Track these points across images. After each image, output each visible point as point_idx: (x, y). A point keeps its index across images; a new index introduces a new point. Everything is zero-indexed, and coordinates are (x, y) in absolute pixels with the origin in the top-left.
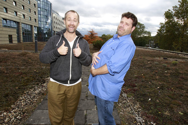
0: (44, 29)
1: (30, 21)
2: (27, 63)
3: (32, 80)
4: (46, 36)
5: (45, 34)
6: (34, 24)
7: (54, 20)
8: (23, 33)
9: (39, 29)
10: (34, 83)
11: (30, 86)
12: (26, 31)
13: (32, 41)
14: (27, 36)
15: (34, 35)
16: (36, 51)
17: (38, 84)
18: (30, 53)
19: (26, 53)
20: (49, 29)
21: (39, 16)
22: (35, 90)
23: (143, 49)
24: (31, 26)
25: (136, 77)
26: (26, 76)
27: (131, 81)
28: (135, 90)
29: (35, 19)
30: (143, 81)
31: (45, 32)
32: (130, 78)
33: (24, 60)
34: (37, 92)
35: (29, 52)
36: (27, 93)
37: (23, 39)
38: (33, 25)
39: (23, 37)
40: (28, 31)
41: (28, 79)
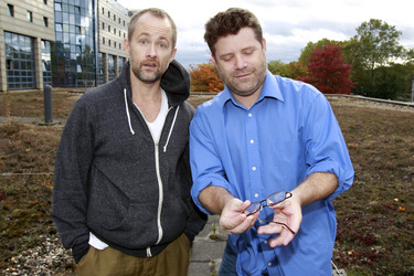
0: (73, 49)
1: (30, 25)
2: (20, 158)
3: (35, 220)
4: (79, 70)
5: (74, 63)
6: (40, 32)
7: (103, 18)
8: (8, 62)
9: (56, 47)
10: (40, 226)
11: (29, 239)
12: (16, 56)
13: (35, 86)
14: (20, 70)
15: (42, 68)
16: (48, 118)
17: (52, 232)
18: (30, 125)
19: (19, 127)
20: (88, 48)
21: (58, 7)
22: (44, 252)
23: (390, 108)
24: (33, 39)
25: (376, 210)
26: (17, 204)
27: (357, 222)
28: (373, 257)
29: (45, 19)
30: (399, 225)
31: (74, 56)
32: (354, 213)
33: (12, 150)
34: (51, 258)
35: (26, 122)
36: (20, 261)
37: (10, 80)
38: (39, 36)
39: (9, 73)
40: (23, 56)
41: (23, 214)
